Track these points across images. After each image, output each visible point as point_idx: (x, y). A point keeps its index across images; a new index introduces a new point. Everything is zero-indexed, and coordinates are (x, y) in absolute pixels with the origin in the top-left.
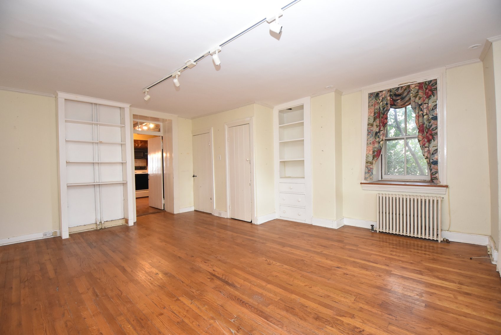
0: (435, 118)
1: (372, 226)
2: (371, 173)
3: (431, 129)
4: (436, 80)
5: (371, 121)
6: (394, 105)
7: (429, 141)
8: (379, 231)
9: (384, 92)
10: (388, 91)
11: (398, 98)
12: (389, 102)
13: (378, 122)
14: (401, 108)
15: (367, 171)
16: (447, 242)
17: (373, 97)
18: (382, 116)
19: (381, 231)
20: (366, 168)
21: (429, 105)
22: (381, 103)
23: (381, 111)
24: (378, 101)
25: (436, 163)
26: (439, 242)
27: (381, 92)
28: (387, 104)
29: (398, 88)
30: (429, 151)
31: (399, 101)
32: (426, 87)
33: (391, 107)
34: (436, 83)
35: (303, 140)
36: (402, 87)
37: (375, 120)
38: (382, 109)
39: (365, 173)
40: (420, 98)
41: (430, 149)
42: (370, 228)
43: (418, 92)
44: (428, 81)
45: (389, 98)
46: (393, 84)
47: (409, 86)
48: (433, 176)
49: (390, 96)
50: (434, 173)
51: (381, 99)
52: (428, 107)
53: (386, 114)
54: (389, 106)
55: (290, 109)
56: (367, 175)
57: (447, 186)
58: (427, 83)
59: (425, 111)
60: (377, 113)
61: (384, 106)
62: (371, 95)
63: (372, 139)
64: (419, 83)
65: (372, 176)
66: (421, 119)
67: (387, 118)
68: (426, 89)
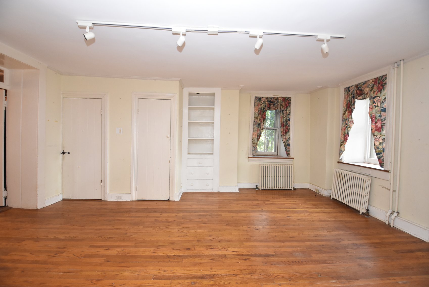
0: (289, 120)
1: (257, 186)
2: (256, 151)
3: (287, 126)
4: (291, 98)
5: (257, 115)
6: (269, 108)
7: (286, 133)
8: (262, 189)
9: (264, 98)
10: (267, 98)
11: (271, 104)
12: (267, 105)
13: (260, 117)
14: (273, 110)
15: (253, 149)
16: (295, 189)
17: (258, 100)
18: (263, 113)
19: (263, 189)
20: (253, 147)
21: (287, 111)
22: (262, 105)
23: (262, 110)
24: (260, 103)
25: (289, 145)
26: (292, 190)
27: (262, 97)
28: (266, 106)
29: (272, 97)
30: (286, 138)
31: (272, 106)
32: (286, 101)
33: (268, 109)
34: (290, 100)
35: (213, 123)
36: (274, 97)
37: (258, 115)
38: (263, 109)
39: (252, 150)
40: (283, 107)
41: (287, 137)
42: (255, 187)
43: (282, 103)
44: (287, 98)
45: (267, 103)
46: (270, 94)
47: (278, 98)
48: (288, 153)
49: (268, 102)
50: (288, 151)
51: (262, 102)
52: (286, 112)
53: (265, 112)
54: (267, 107)
55: (199, 94)
56: (254, 152)
57: (293, 158)
58: (287, 99)
59: (285, 115)
60: (260, 111)
61: (264, 107)
62: (256, 98)
63: (256, 128)
64: (283, 98)
65: (257, 152)
66: (283, 119)
67: (265, 115)
68: (286, 102)
